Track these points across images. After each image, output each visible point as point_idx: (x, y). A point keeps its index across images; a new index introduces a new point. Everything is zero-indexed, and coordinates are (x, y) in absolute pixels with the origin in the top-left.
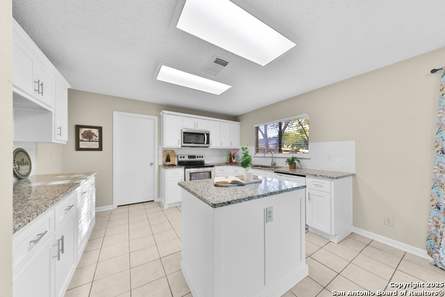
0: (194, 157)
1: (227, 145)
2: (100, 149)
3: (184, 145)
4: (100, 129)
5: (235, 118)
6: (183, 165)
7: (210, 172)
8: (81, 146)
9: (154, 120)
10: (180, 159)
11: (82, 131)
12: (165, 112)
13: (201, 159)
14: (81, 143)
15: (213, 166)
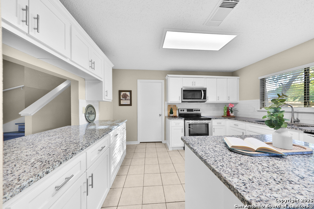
0: (192, 110)
1: (223, 100)
2: (131, 105)
3: (183, 100)
4: (130, 92)
5: (233, 74)
6: (183, 117)
7: (208, 124)
8: (122, 103)
9: (162, 83)
10: (180, 112)
11: (122, 93)
12: (169, 75)
13: (198, 112)
14: (121, 101)
15: (210, 119)
